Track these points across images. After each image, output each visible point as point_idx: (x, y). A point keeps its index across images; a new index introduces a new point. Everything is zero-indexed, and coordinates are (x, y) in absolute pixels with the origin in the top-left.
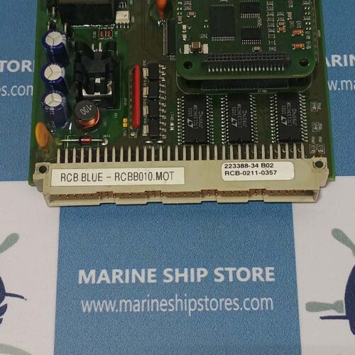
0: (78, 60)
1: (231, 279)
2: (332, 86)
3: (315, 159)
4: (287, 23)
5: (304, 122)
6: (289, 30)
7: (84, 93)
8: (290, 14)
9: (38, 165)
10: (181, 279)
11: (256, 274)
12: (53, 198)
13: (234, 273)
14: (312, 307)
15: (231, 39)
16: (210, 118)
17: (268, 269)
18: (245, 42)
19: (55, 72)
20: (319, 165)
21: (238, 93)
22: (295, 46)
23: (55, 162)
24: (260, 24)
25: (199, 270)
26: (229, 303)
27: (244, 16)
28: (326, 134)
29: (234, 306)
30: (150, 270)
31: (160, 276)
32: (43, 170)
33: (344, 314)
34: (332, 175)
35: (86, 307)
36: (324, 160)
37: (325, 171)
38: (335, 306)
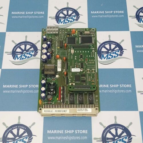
0: (48, 86)
1: (78, 133)
2: (100, 91)
3: (96, 108)
4: (91, 79)
5: (94, 99)
6: (91, 80)
7: (49, 93)
8: (91, 77)
9: (39, 108)
10: (68, 132)
11: (84, 131)
12: (42, 115)
13: (79, 131)
14: (95, 139)
15: (79, 82)
16: (75, 98)
17: (86, 131)
18: (82, 83)
19: (43, 89)
20: (97, 109)
21: (81, 93)
22: (92, 84)
23: (43, 108)
24: (85, 79)
25: (72, 131)
26: (78, 138)
27: (82, 77)
28: (99, 102)
29: (79, 138)
30: (62, 131)
31: (64, 132)
32: (40, 109)
33: (101, 140)
34: (99, 111)
35: (49, 138)
36: (98, 108)
37: (98, 110)
38: (100, 139)
